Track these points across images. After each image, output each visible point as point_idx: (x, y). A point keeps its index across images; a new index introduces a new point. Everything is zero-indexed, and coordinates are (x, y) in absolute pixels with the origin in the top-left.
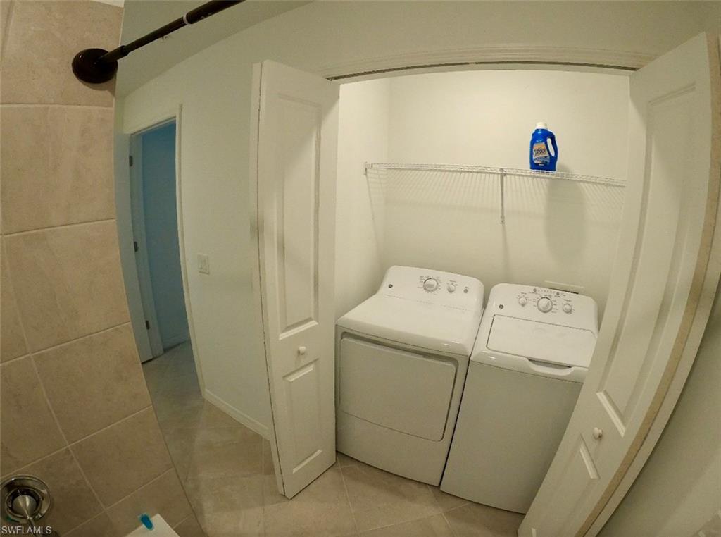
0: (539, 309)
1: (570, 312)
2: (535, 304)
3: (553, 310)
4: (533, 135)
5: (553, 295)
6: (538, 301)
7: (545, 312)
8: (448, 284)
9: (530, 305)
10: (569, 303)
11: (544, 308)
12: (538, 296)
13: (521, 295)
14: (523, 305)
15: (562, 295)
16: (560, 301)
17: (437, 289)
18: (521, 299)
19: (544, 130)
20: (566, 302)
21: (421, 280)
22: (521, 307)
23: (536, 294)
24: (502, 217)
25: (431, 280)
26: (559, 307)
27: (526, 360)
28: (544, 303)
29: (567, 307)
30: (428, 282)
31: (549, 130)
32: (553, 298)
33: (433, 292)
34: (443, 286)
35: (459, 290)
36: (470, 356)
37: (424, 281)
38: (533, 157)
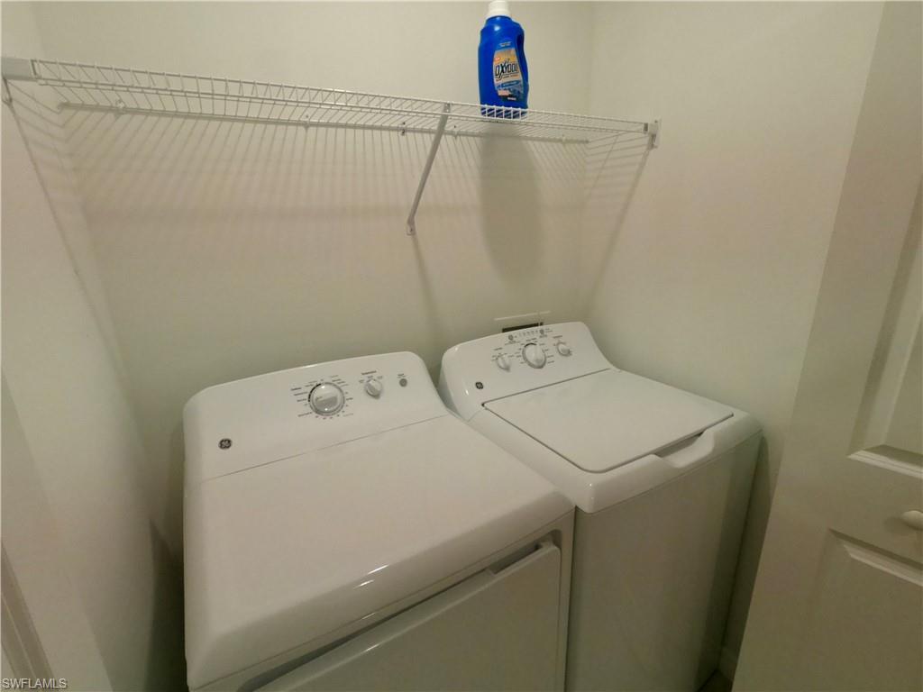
0: (530, 365)
1: (568, 353)
2: (521, 359)
3: (548, 360)
5: (537, 336)
6: (523, 352)
7: (541, 367)
8: (361, 382)
9: (517, 363)
10: (561, 339)
11: (537, 360)
12: (518, 345)
13: (497, 353)
14: (507, 369)
15: (548, 330)
16: (549, 342)
17: (347, 402)
18: (500, 359)
19: (505, 21)
20: (556, 341)
21: (299, 397)
22: (505, 372)
23: (515, 342)
24: (411, 222)
25: (323, 387)
26: (552, 351)
27: (654, 457)
28: (532, 353)
29: (561, 347)
30: (316, 394)
31: (514, 20)
32: (540, 341)
33: (340, 413)
34: (355, 391)
35: (390, 386)
36: (576, 507)
37: (306, 396)
38: (497, 82)
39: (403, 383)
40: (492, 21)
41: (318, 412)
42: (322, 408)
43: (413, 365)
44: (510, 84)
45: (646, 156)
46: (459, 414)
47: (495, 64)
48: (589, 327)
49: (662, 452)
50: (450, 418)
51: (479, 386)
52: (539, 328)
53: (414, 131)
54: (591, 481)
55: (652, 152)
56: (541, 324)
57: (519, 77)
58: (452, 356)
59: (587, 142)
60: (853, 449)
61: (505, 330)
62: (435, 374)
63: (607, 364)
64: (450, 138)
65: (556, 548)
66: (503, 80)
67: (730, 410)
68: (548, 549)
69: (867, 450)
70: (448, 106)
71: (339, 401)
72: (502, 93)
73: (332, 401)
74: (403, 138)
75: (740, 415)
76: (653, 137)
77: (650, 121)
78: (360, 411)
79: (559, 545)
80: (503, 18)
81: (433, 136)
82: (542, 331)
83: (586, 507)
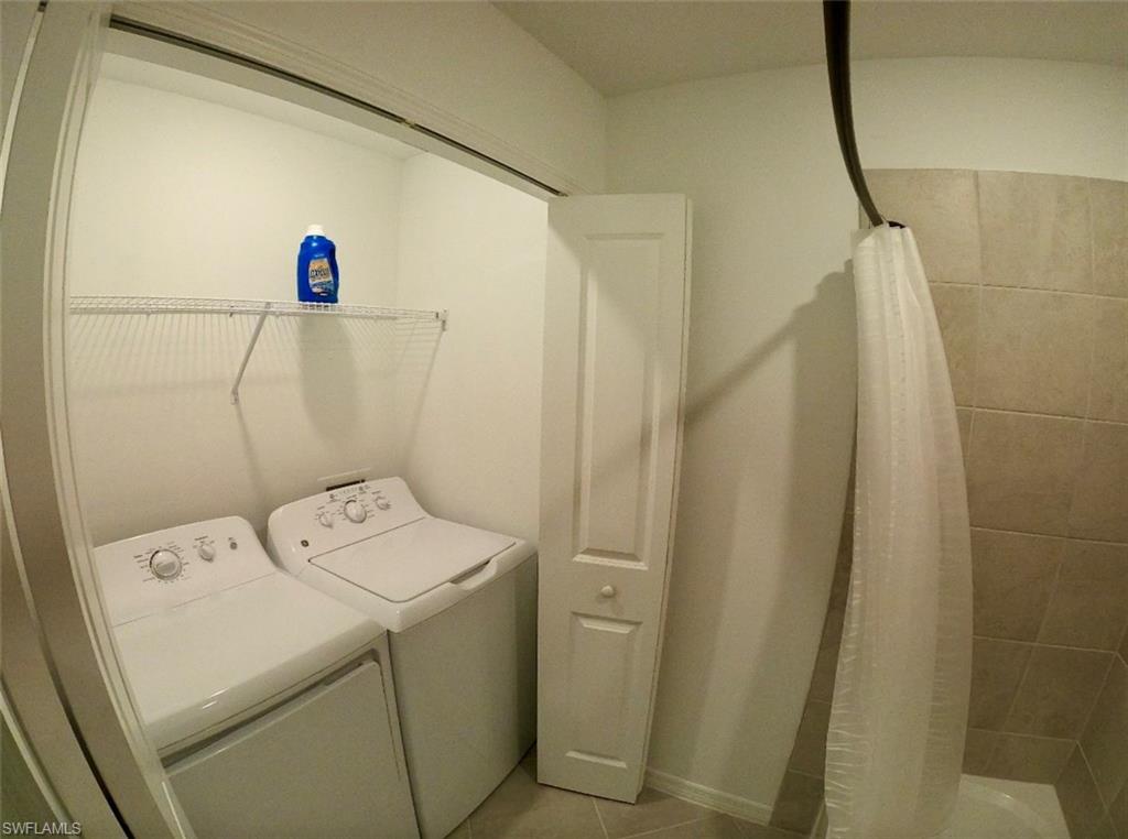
0: (352, 521)
1: (387, 506)
2: (343, 516)
3: (368, 515)
4: (302, 245)
5: (357, 492)
6: (345, 510)
7: (362, 522)
8: (195, 547)
9: (339, 521)
10: (379, 495)
11: (357, 516)
12: (339, 503)
13: (319, 512)
14: (330, 526)
15: (367, 487)
16: (369, 498)
17: (184, 567)
18: (322, 518)
19: (320, 239)
20: (376, 496)
21: (142, 564)
22: (328, 529)
23: (336, 500)
24: (235, 392)
25: (160, 554)
26: (372, 506)
27: (449, 584)
28: (353, 510)
29: (380, 502)
30: (155, 561)
31: (329, 238)
32: (359, 497)
33: (179, 577)
34: (190, 555)
35: (221, 548)
36: (388, 631)
37: (148, 562)
38: (311, 282)
39: (234, 546)
40: (310, 238)
41: (160, 577)
42: (164, 573)
43: (242, 529)
44: (321, 284)
45: (440, 336)
46: (287, 571)
47: (310, 269)
48: (405, 480)
49: (456, 580)
50: (280, 575)
51: (305, 543)
52: (358, 486)
53: (241, 312)
54: (397, 609)
55: (445, 333)
56: (363, 481)
57: (331, 278)
58: (277, 518)
59: (395, 318)
60: (574, 553)
61: (329, 489)
62: (263, 536)
63: (425, 514)
64: (272, 317)
65: (374, 663)
66: (317, 281)
67: (512, 540)
68: (370, 665)
69: (582, 553)
70: (268, 303)
71: (177, 565)
72: (315, 290)
73: (170, 566)
74: (230, 320)
75: (520, 543)
76: (444, 322)
77: (440, 311)
78: (196, 574)
79: (377, 660)
80: (319, 237)
81: (258, 317)
82: (361, 488)
83: (395, 629)
